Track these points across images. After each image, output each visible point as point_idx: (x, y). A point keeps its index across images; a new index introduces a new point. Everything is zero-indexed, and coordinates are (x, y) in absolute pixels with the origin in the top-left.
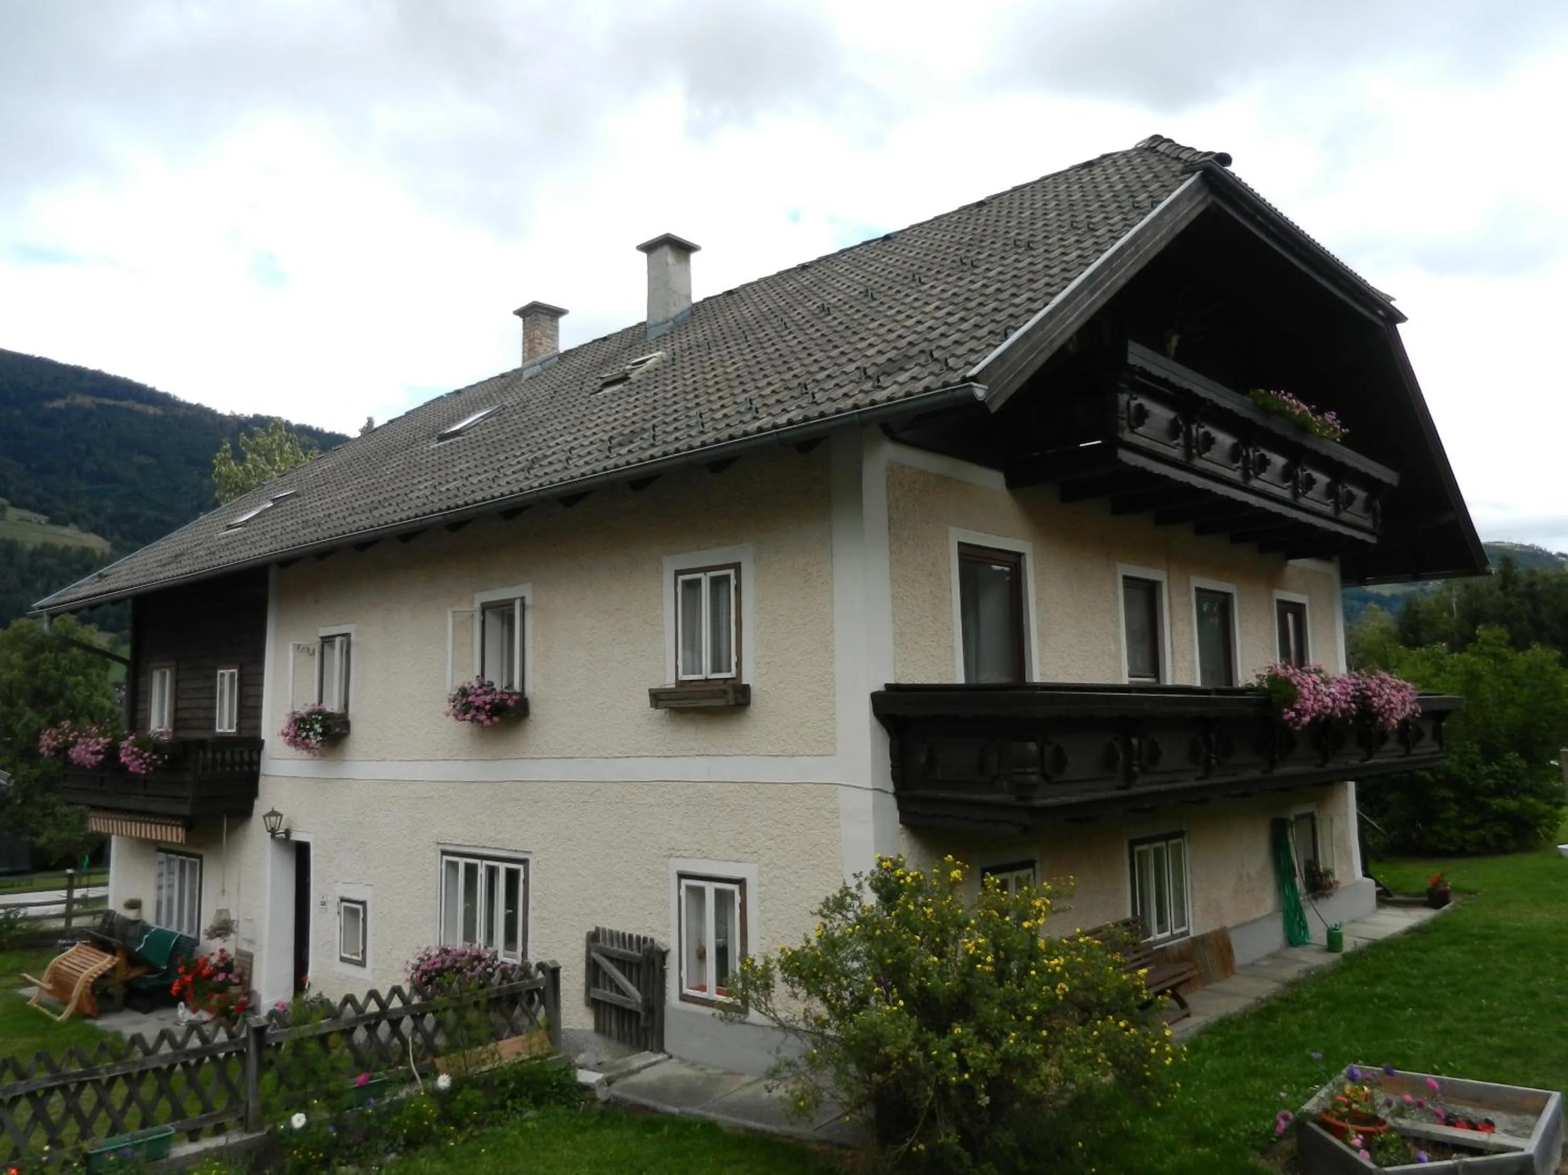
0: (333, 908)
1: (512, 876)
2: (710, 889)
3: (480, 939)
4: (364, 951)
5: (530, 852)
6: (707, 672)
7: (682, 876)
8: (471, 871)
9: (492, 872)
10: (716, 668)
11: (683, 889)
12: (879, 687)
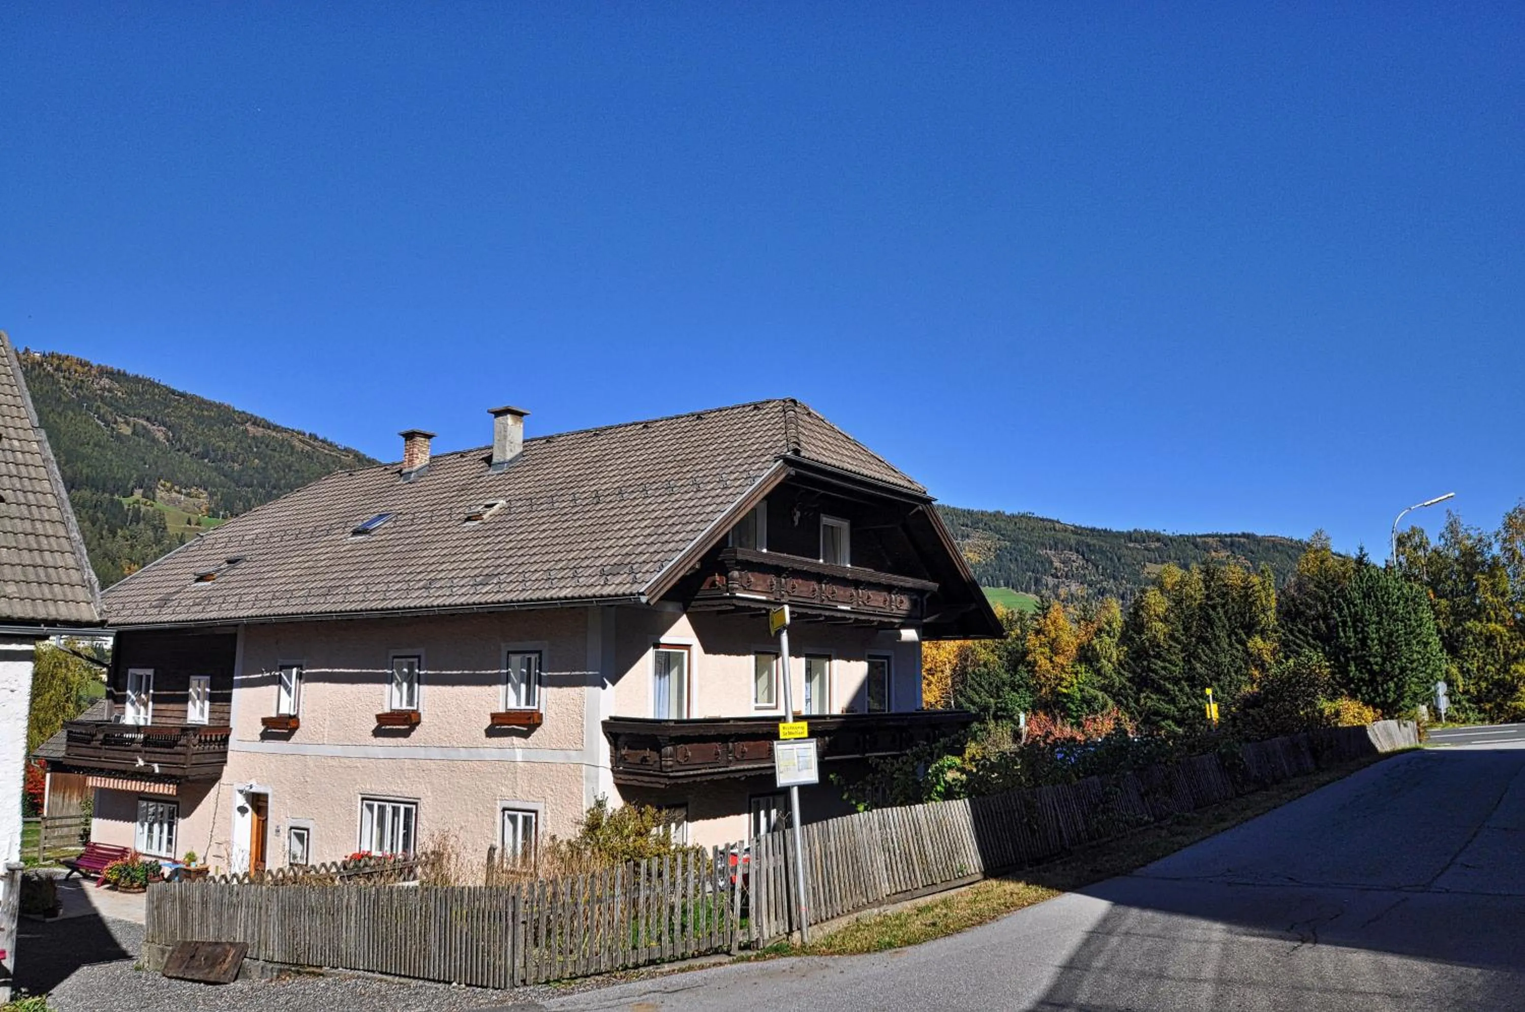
0: (284, 833)
1: (408, 812)
2: (520, 815)
3: (387, 848)
4: (307, 859)
5: (419, 799)
6: (523, 706)
7: (504, 810)
8: (382, 809)
9: (395, 811)
10: (528, 703)
11: (506, 816)
12: (606, 718)
